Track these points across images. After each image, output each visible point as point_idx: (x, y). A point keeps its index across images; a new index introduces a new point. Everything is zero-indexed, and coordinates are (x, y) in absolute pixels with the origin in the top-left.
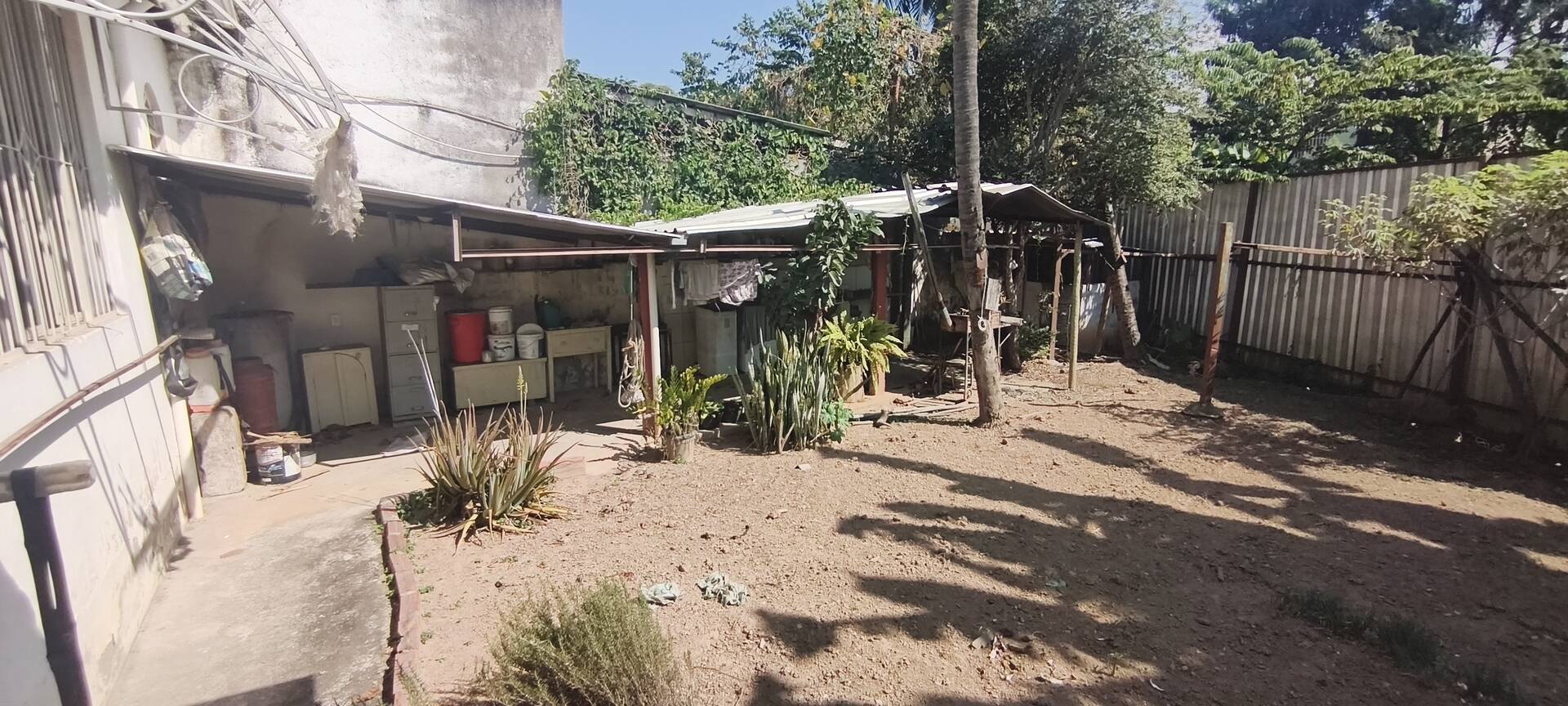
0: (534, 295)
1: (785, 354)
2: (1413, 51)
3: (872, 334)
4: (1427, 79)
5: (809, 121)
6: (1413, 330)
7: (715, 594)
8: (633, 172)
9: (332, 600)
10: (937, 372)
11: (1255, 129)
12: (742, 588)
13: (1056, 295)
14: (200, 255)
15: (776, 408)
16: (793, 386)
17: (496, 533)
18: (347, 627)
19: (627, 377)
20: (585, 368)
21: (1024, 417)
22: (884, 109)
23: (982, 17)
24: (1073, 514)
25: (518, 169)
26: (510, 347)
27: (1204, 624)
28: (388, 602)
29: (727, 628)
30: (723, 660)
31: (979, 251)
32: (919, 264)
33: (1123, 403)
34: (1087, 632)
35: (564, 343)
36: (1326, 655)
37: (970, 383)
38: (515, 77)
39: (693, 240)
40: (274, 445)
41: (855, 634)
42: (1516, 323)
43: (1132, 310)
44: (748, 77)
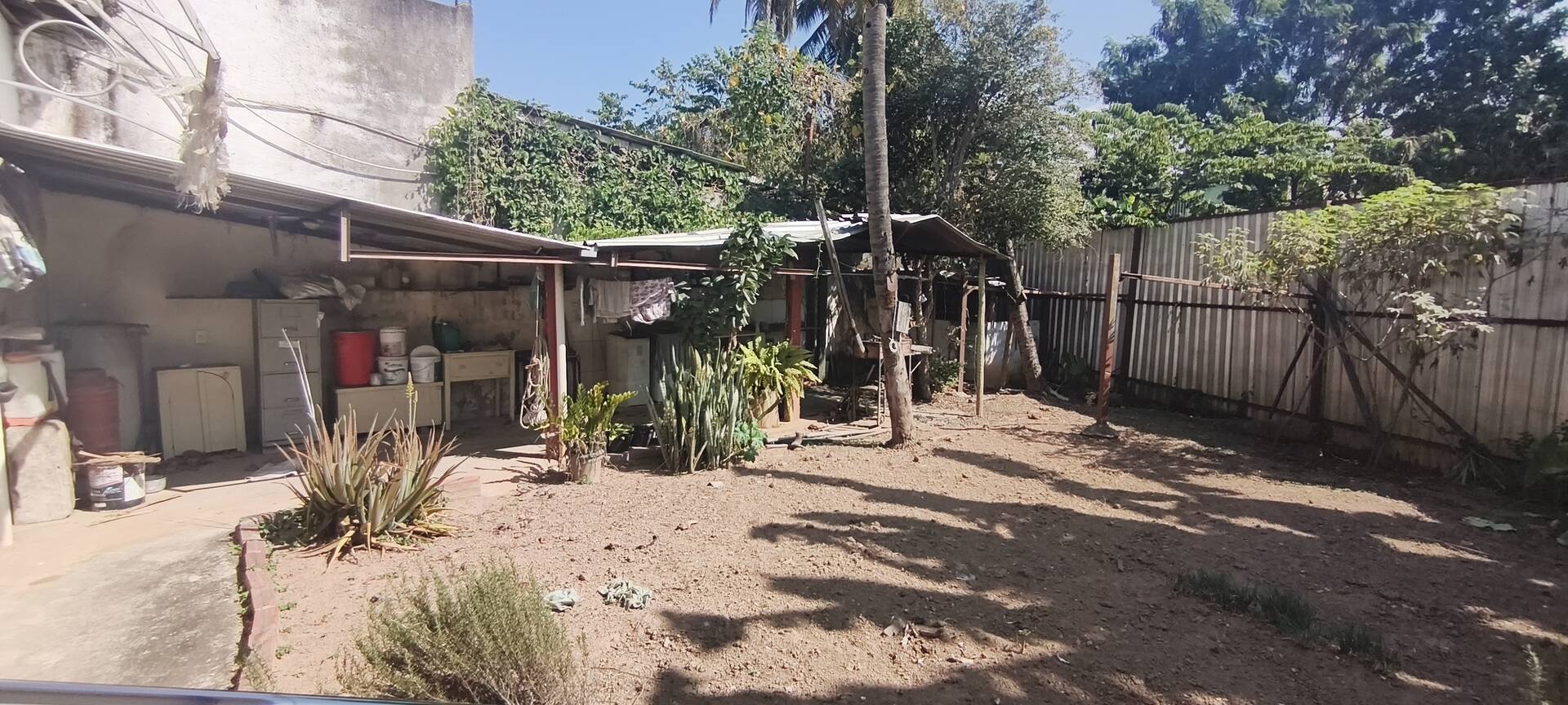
0: (431, 316)
1: (698, 372)
2: (1263, 117)
3: (786, 360)
4: (1276, 143)
5: (725, 158)
6: (1278, 357)
7: (617, 598)
8: (543, 194)
9: (170, 622)
10: (851, 401)
11: (1136, 182)
12: (645, 591)
13: (964, 329)
14: (32, 241)
15: (689, 425)
16: (705, 404)
17: (374, 551)
18: (184, 648)
19: (530, 396)
20: (485, 397)
21: (935, 439)
22: (798, 149)
23: (889, 65)
24: (982, 517)
25: (419, 185)
26: (403, 370)
27: (1106, 606)
28: (239, 621)
29: (629, 630)
30: (623, 660)
31: (890, 275)
32: (834, 300)
33: (1027, 426)
34: (996, 617)
35: (463, 367)
36: (1217, 627)
37: (883, 412)
38: (420, 92)
39: (604, 253)
40: (112, 466)
41: (765, 628)
42: (1360, 347)
43: (1033, 344)
44: (666, 120)
